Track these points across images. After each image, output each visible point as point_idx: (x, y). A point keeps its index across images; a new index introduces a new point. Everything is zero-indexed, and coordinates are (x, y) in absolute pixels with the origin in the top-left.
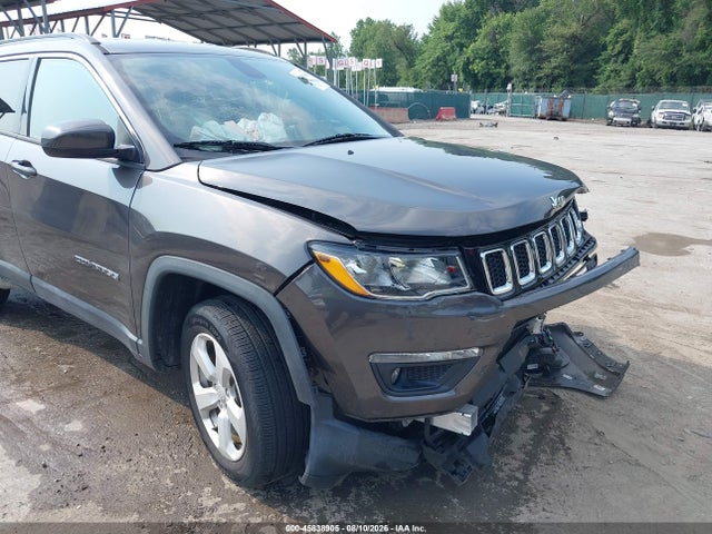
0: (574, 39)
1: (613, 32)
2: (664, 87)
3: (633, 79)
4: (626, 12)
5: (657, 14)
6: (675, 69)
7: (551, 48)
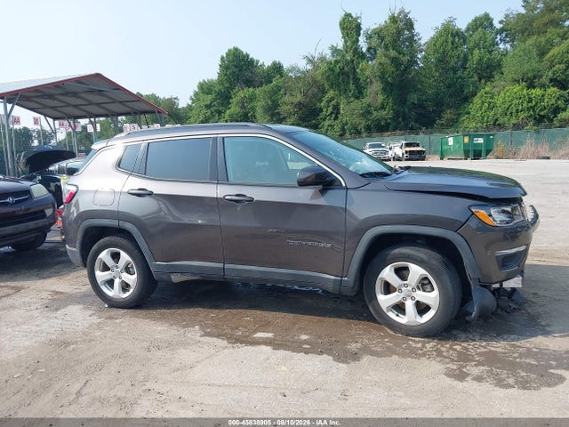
0: (300, 105)
1: (325, 99)
2: (364, 135)
3: (343, 129)
4: (331, 86)
5: (352, 87)
6: (369, 122)
7: (285, 111)
